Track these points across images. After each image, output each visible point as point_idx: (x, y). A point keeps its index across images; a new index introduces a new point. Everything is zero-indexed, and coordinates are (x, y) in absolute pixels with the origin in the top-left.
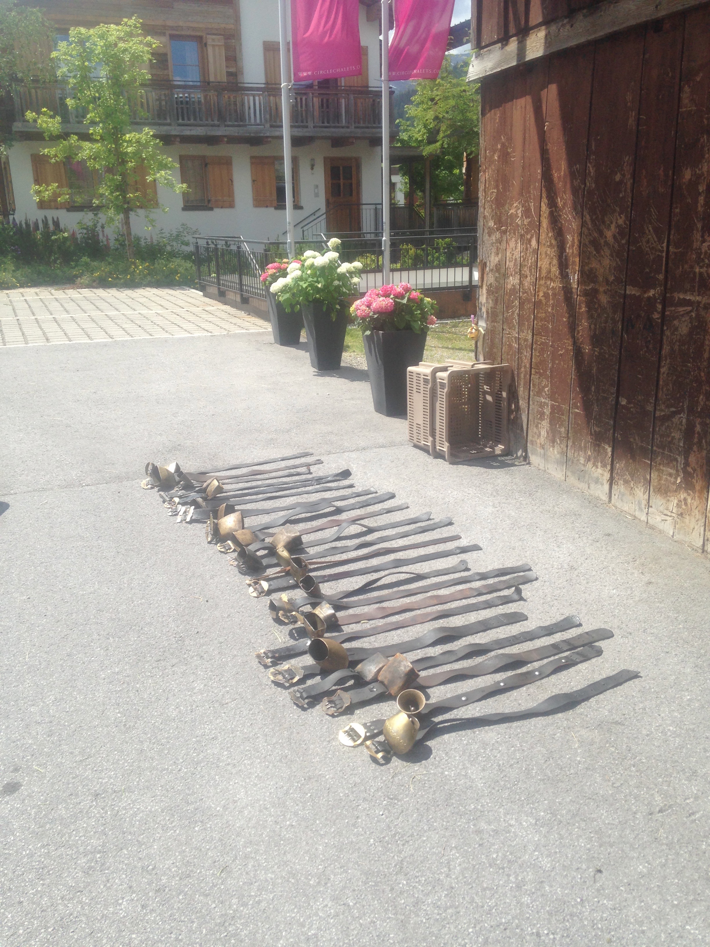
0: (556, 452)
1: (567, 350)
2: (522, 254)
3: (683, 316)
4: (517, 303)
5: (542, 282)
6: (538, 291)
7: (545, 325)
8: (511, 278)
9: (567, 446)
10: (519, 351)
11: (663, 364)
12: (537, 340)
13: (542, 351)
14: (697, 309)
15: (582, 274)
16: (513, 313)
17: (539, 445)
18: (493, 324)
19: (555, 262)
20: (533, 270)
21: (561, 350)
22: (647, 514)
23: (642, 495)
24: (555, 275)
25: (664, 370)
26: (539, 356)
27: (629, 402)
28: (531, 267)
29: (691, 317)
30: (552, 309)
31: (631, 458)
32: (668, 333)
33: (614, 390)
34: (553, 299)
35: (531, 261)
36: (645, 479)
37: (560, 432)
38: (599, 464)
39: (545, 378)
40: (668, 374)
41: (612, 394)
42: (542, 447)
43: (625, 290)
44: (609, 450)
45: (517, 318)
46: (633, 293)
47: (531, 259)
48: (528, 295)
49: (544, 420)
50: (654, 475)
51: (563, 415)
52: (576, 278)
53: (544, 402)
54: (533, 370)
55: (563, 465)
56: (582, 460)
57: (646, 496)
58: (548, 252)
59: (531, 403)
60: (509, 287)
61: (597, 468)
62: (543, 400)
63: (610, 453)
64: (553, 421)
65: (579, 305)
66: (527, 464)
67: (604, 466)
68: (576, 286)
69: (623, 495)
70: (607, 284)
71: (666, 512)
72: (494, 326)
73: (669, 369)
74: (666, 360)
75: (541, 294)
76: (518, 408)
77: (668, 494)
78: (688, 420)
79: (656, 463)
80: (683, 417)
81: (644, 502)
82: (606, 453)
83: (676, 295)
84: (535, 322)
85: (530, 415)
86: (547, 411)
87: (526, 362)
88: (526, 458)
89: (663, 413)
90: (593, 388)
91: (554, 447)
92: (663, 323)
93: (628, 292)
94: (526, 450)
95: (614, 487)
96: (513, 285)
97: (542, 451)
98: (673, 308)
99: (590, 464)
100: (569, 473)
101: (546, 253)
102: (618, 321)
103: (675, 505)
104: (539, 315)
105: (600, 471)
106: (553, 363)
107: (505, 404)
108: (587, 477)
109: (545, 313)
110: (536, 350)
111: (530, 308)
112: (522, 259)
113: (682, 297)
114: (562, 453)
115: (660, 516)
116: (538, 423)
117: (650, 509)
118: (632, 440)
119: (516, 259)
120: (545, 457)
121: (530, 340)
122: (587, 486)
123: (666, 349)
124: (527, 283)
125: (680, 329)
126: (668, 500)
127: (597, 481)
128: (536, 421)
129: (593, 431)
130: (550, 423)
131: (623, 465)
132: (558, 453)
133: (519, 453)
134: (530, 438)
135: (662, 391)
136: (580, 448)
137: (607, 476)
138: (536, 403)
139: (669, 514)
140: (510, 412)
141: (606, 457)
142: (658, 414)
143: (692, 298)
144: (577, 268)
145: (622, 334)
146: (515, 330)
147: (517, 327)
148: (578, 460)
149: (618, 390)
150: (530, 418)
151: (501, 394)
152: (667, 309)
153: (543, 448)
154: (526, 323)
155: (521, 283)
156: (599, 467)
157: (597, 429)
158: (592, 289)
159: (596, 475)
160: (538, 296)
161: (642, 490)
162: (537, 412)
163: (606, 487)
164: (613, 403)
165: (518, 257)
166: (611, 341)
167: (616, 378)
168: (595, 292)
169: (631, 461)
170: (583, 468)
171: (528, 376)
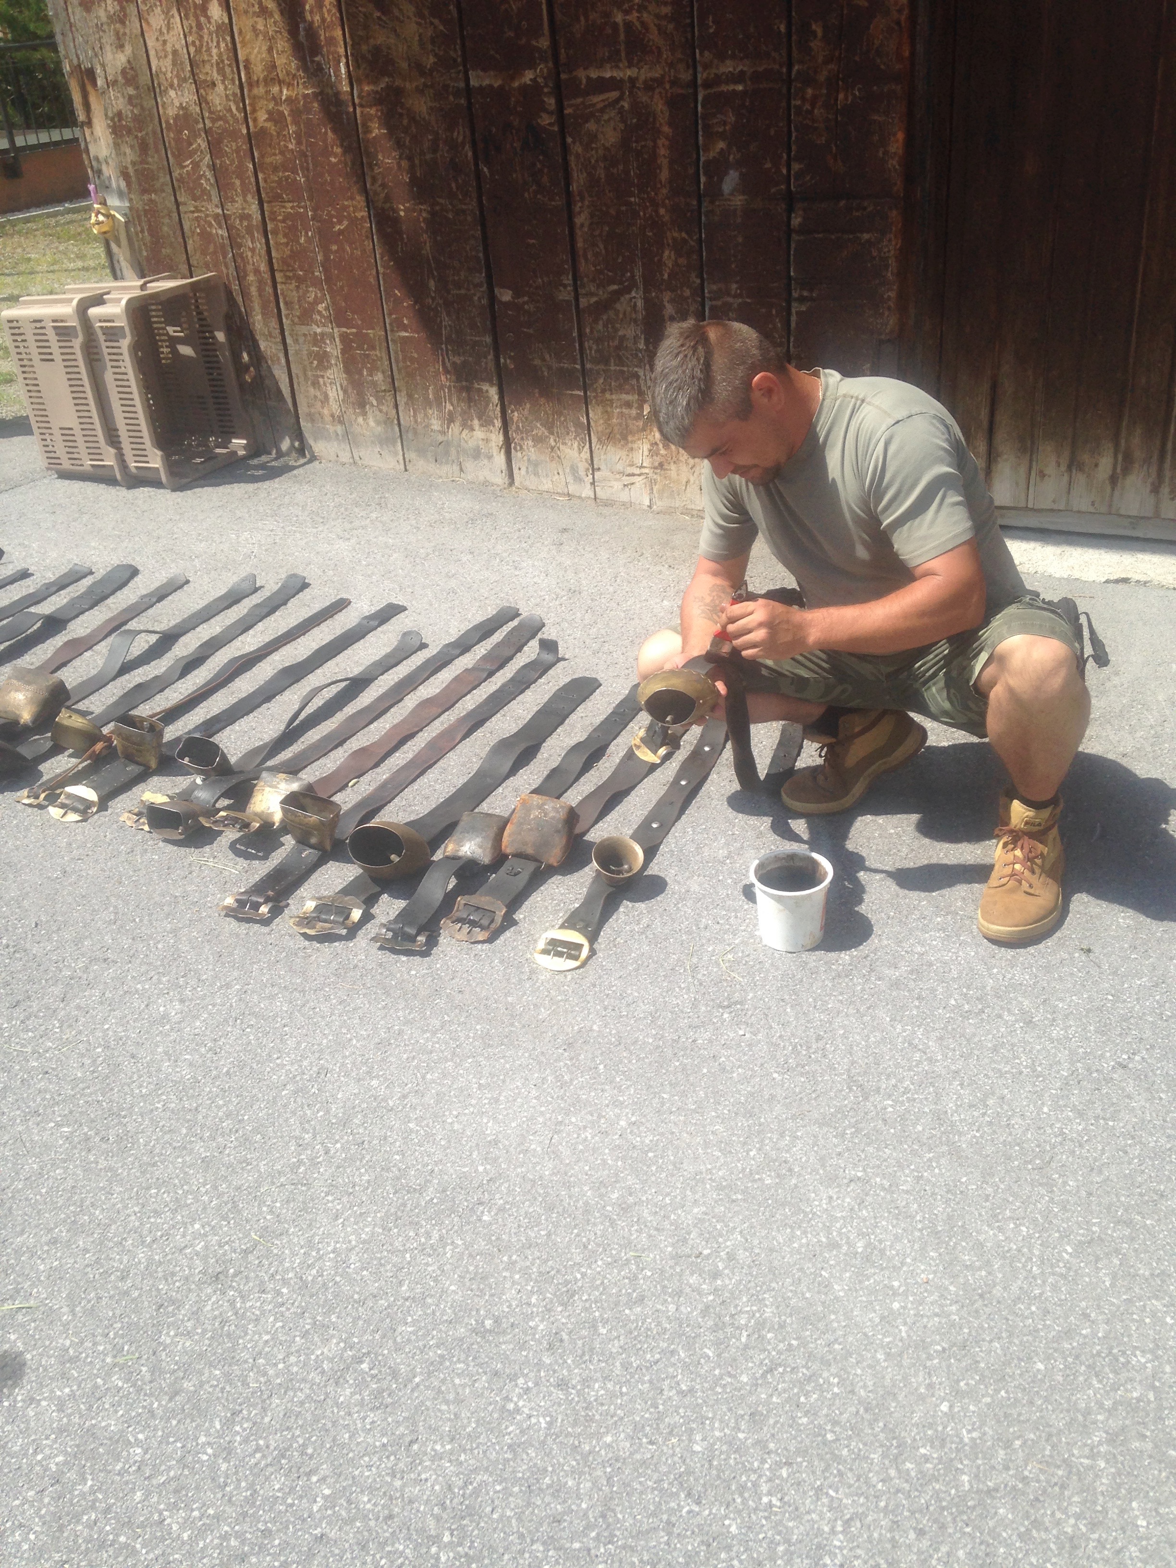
0: (372, 423)
1: (353, 221)
2: (190, 39)
3: (602, 110)
4: (201, 142)
5: (260, 91)
6: (254, 111)
7: (287, 178)
8: (172, 93)
9: (396, 406)
10: (233, 241)
11: (577, 209)
12: (273, 213)
13: (292, 233)
14: (631, 92)
15: (356, 61)
16: (196, 165)
17: (328, 419)
18: (146, 197)
19: (283, 44)
20: (228, 70)
21: (340, 222)
22: (593, 483)
23: (577, 455)
24: (288, 73)
25: (582, 219)
26: (287, 244)
27: (517, 294)
28: (220, 62)
29: (621, 111)
30: (299, 143)
31: (541, 395)
32: (578, 148)
33: (480, 277)
34: (296, 122)
35: (217, 49)
36: (578, 424)
37: (374, 384)
38: (476, 422)
39: (314, 285)
40: (591, 224)
41: (480, 285)
42: (339, 420)
43: (467, 80)
44: (493, 392)
45: (209, 174)
46: (486, 82)
47: (218, 46)
48: (227, 122)
49: (330, 367)
50: (595, 413)
51: (373, 348)
52: (343, 70)
53: (323, 334)
54: (279, 277)
55: (394, 444)
56: (436, 425)
57: (586, 454)
58: (260, 27)
59: (289, 341)
60: (171, 112)
61: (473, 430)
62: (319, 330)
63: (496, 397)
64: (351, 365)
65: (364, 125)
66: (310, 461)
67: (486, 423)
68: (346, 88)
69: (536, 465)
70: (422, 73)
71: (630, 470)
72: (151, 200)
73: (592, 215)
74: (582, 199)
75: (262, 116)
76: (258, 358)
77: (630, 438)
78: (646, 300)
79: (595, 390)
80: (637, 297)
81: (582, 466)
82: (488, 400)
83: (582, 74)
84: (260, 176)
85: (292, 366)
86: (334, 349)
87: (256, 260)
88: (302, 450)
89: (593, 300)
90: (432, 284)
91: (364, 414)
92: (563, 133)
93: (474, 83)
94: (299, 435)
95: (516, 455)
96: (181, 107)
97: (339, 429)
98: (580, 100)
99: (455, 428)
100: (411, 455)
101: (254, 29)
102: (463, 144)
103: (646, 453)
104: (268, 160)
105: (479, 434)
106: (326, 251)
107: (224, 356)
108: (453, 451)
109: (282, 153)
110: (275, 232)
111: (237, 151)
112: (192, 50)
113: (594, 74)
114: (387, 421)
115: (616, 480)
116: (318, 376)
117: (597, 474)
118: (537, 362)
119: (175, 52)
120: (348, 437)
121: (257, 216)
122: (456, 468)
123: (579, 179)
124: (218, 97)
125: (600, 136)
126: (632, 449)
127: (477, 454)
128: (310, 373)
129: (448, 365)
130: (347, 370)
131: (526, 412)
132: (378, 423)
133: (285, 445)
134: (302, 410)
135: (586, 259)
136: (428, 403)
137: (497, 439)
138: (302, 339)
139: (637, 471)
140: (241, 369)
141: (488, 405)
142: (583, 302)
143: (617, 74)
144: (342, 51)
145: (476, 165)
146: (210, 200)
147: (214, 193)
148: (428, 426)
149: (489, 277)
150: (294, 370)
151: (214, 338)
152: (566, 103)
153: (341, 422)
154: (238, 182)
155: (202, 101)
156: (477, 427)
157: (458, 360)
158: (388, 87)
159: (472, 444)
160: (255, 120)
161: (576, 445)
162: (310, 354)
163: (500, 459)
164: (484, 302)
165: (180, 45)
166: (453, 185)
167: (481, 255)
168: (398, 92)
169: (542, 401)
170: (440, 438)
171: (269, 289)
